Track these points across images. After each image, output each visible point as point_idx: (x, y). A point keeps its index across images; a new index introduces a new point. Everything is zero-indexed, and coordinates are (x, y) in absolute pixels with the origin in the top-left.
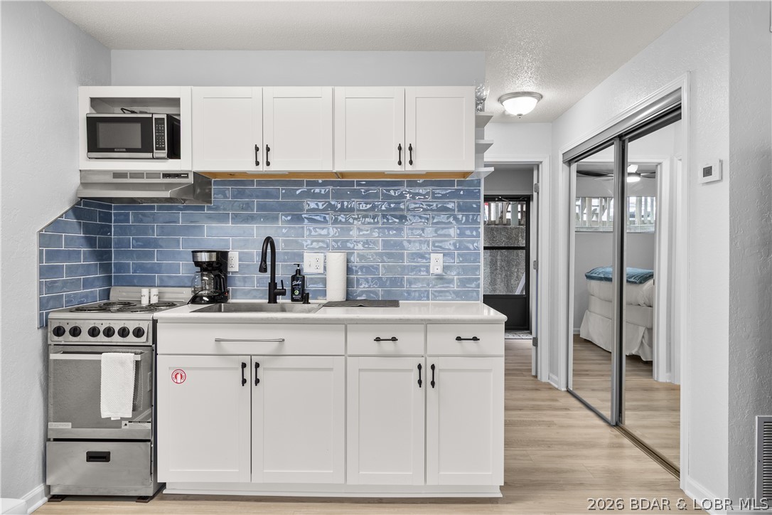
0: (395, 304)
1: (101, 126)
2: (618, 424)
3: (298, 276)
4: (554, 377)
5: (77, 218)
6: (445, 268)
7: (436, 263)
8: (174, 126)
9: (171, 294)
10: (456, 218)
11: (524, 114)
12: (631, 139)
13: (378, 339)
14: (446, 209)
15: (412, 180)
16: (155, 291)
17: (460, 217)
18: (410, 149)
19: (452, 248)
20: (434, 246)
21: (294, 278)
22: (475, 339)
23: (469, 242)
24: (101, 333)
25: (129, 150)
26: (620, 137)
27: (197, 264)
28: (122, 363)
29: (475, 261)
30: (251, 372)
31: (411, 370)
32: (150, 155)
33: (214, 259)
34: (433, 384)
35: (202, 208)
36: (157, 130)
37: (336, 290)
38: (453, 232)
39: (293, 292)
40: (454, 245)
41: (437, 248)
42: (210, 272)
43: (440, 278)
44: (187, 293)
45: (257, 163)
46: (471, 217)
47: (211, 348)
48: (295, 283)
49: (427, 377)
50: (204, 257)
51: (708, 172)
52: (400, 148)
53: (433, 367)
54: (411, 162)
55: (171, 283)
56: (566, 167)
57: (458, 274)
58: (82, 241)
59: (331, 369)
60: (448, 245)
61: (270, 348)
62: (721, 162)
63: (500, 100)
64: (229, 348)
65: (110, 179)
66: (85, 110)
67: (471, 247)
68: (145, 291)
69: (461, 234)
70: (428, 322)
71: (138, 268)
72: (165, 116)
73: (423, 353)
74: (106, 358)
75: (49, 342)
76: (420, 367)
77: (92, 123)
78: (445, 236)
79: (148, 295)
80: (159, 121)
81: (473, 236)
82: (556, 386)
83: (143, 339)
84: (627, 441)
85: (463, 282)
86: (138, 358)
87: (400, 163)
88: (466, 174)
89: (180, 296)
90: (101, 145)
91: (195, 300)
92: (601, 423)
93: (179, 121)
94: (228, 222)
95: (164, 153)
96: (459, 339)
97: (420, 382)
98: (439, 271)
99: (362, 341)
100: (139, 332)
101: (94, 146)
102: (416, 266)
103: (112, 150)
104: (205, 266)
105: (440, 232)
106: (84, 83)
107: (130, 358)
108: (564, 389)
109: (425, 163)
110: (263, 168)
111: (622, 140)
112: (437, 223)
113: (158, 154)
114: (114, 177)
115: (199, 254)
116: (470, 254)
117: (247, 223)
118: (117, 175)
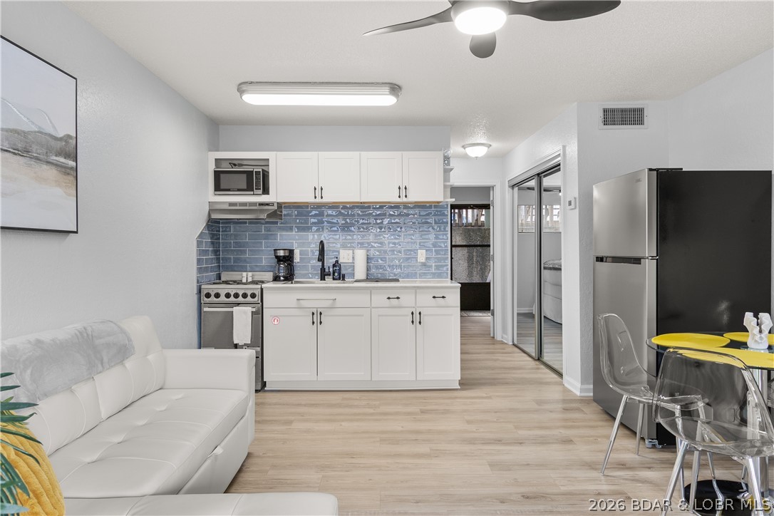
0: (397, 280)
1: (222, 176)
2: (539, 358)
3: (336, 264)
4: (505, 336)
5: (209, 231)
6: (427, 258)
7: (422, 256)
8: (265, 175)
9: (260, 276)
10: (433, 229)
11: (479, 156)
12: (545, 176)
13: (389, 298)
14: (427, 223)
15: (406, 206)
16: (250, 274)
17: (436, 227)
18: (406, 188)
19: (431, 246)
20: (420, 245)
21: (334, 266)
22: (443, 297)
23: (440, 242)
24: (232, 296)
25: (239, 190)
26: (538, 174)
27: (277, 257)
28: (245, 313)
29: (445, 254)
30: (317, 318)
31: (407, 315)
32: (252, 193)
33: (287, 254)
34: (420, 323)
35: (276, 223)
36: (256, 178)
37: (360, 272)
38: (432, 236)
39: (334, 275)
40: (433, 244)
41: (422, 246)
42: (285, 262)
43: (424, 265)
44: (269, 276)
45: (315, 197)
46: (442, 227)
47: (294, 304)
48: (335, 268)
49: (417, 318)
50: (281, 253)
51: (570, 203)
52: (399, 188)
53: (420, 313)
54: (406, 196)
55: (257, 269)
56: (511, 190)
57: (435, 262)
58: (209, 244)
59: (362, 316)
60: (429, 244)
61: (328, 304)
62: (575, 198)
63: (464, 147)
64: (304, 304)
65: (227, 207)
66: (212, 167)
67: (443, 245)
68: (244, 274)
69: (437, 238)
70: (418, 287)
71: (236, 260)
72: (261, 170)
73: (414, 305)
74: (236, 310)
75: (202, 302)
76: (412, 313)
77: (217, 175)
78: (427, 239)
79: (246, 276)
80: (258, 173)
81: (443, 239)
82: (506, 342)
83: (256, 299)
84: (542, 367)
85: (438, 267)
86: (254, 310)
87: (399, 197)
88: (438, 202)
89: (264, 277)
90: (222, 187)
91: (276, 279)
92: (530, 359)
93: (268, 173)
94: (292, 231)
95: (260, 192)
96: (434, 297)
97: (413, 322)
98: (424, 261)
99: (380, 299)
100: (253, 296)
101: (218, 188)
102: (409, 258)
103: (229, 190)
104: (281, 258)
105: (424, 237)
106: (210, 150)
107: (249, 310)
108: (511, 343)
109: (414, 197)
110: (318, 200)
111: (539, 176)
112: (422, 231)
113: (256, 192)
114: (230, 206)
115: (278, 251)
116: (442, 250)
117: (304, 232)
118: (231, 204)
